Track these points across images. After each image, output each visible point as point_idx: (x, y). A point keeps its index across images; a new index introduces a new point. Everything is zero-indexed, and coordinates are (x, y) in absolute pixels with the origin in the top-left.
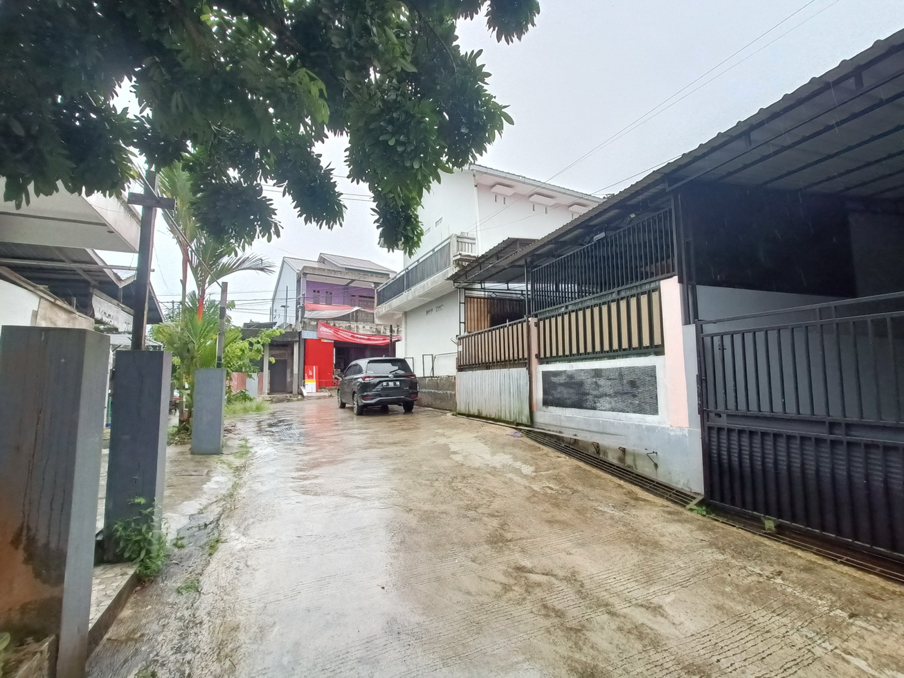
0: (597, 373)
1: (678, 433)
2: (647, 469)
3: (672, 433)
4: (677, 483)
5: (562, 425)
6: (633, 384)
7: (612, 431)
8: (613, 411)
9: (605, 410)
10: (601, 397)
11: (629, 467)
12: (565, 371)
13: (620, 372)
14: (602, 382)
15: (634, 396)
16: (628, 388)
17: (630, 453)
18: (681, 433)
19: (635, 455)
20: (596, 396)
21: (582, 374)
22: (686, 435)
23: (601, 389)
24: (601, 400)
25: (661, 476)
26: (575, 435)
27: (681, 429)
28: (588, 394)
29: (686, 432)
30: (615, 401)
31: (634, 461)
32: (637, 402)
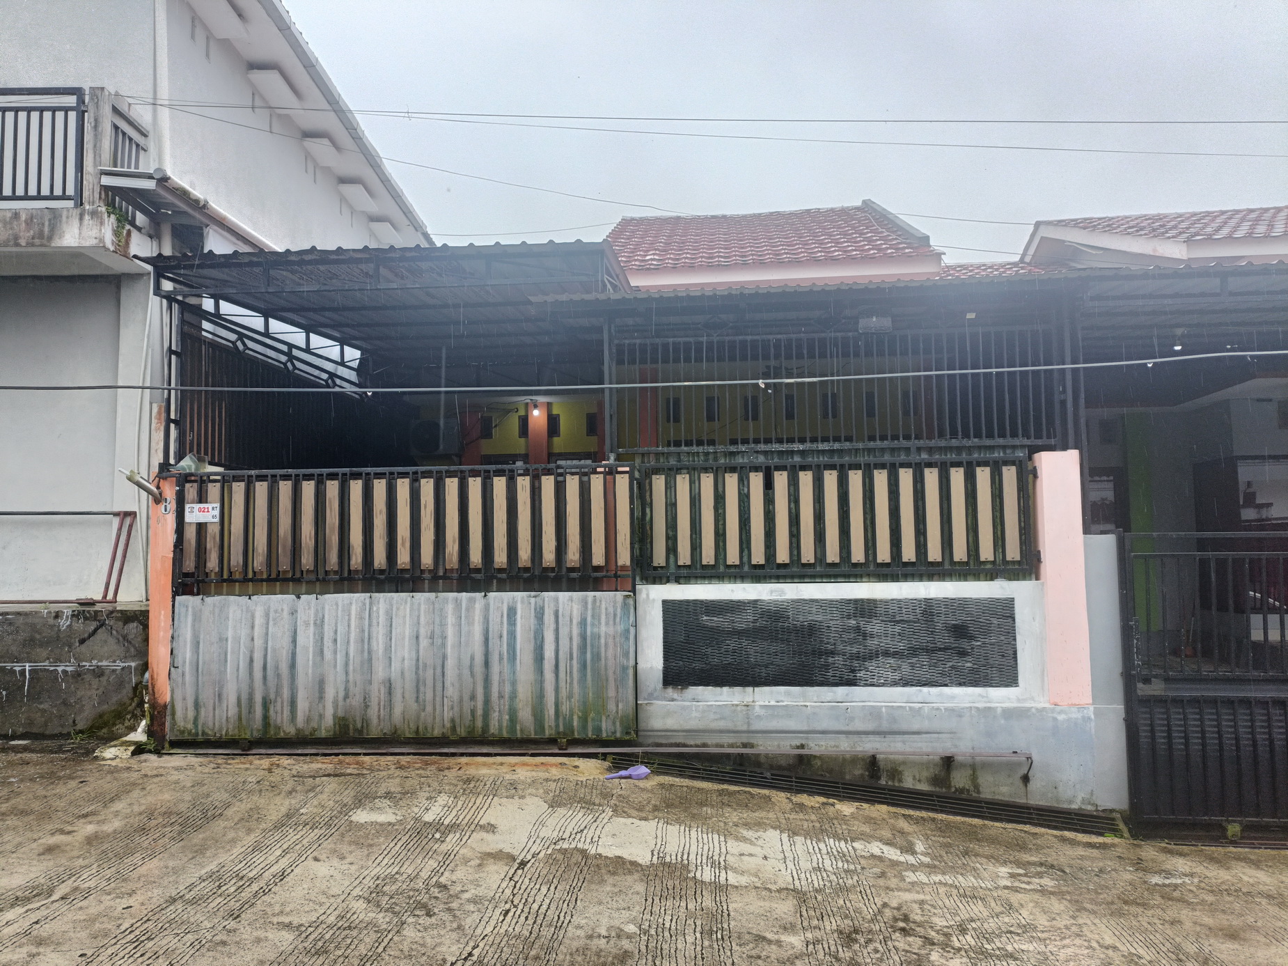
0: (864, 608)
1: (1074, 716)
2: (1004, 789)
3: (1061, 717)
4: (1070, 802)
5: (753, 728)
6: (960, 631)
7: (916, 727)
8: (905, 685)
9: (883, 685)
10: (871, 658)
11: (962, 791)
12: (756, 601)
13: (928, 608)
14: (875, 627)
15: (963, 654)
16: (945, 639)
17: (963, 765)
18: (1079, 716)
19: (974, 768)
20: (857, 657)
21: (814, 610)
22: (1089, 718)
23: (869, 642)
24: (872, 665)
25: (1037, 796)
26: (802, 746)
27: (1081, 708)
28: (832, 653)
29: (1090, 712)
30: (912, 666)
31: (974, 778)
32: (969, 665)
